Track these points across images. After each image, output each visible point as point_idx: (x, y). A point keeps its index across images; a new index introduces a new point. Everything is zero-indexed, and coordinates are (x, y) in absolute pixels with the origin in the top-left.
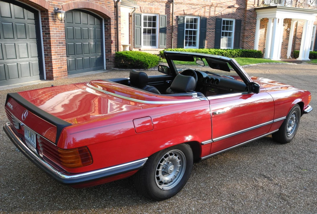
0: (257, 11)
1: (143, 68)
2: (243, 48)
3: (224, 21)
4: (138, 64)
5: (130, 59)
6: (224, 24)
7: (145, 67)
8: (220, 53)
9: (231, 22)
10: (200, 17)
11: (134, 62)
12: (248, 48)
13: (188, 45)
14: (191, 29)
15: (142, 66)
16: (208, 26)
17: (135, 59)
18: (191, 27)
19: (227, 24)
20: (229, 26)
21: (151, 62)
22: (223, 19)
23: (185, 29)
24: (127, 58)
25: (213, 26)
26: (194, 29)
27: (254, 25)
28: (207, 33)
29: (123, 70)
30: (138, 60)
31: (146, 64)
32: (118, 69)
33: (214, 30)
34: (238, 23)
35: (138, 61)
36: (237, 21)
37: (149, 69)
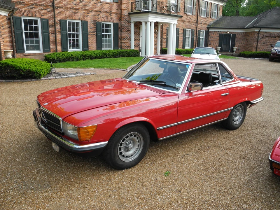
0: (130, 15)
1: (34, 78)
2: (121, 48)
3: (103, 24)
4: (29, 74)
5: (18, 69)
6: (103, 27)
7: (37, 77)
8: (104, 54)
9: (110, 25)
10: (81, 21)
11: (24, 72)
12: (126, 48)
13: (71, 47)
14: (74, 33)
15: (33, 76)
16: (89, 30)
17: (24, 68)
18: (74, 31)
19: (106, 27)
20: (108, 28)
21: (43, 71)
22: (103, 23)
23: (68, 33)
24: (14, 67)
25: (94, 29)
26: (77, 32)
27: (129, 28)
28: (89, 36)
29: (10, 82)
30: (29, 69)
31: (38, 74)
32: (4, 81)
33: (95, 33)
34: (116, 26)
35: (28, 71)
36: (114, 24)
37: (42, 79)
